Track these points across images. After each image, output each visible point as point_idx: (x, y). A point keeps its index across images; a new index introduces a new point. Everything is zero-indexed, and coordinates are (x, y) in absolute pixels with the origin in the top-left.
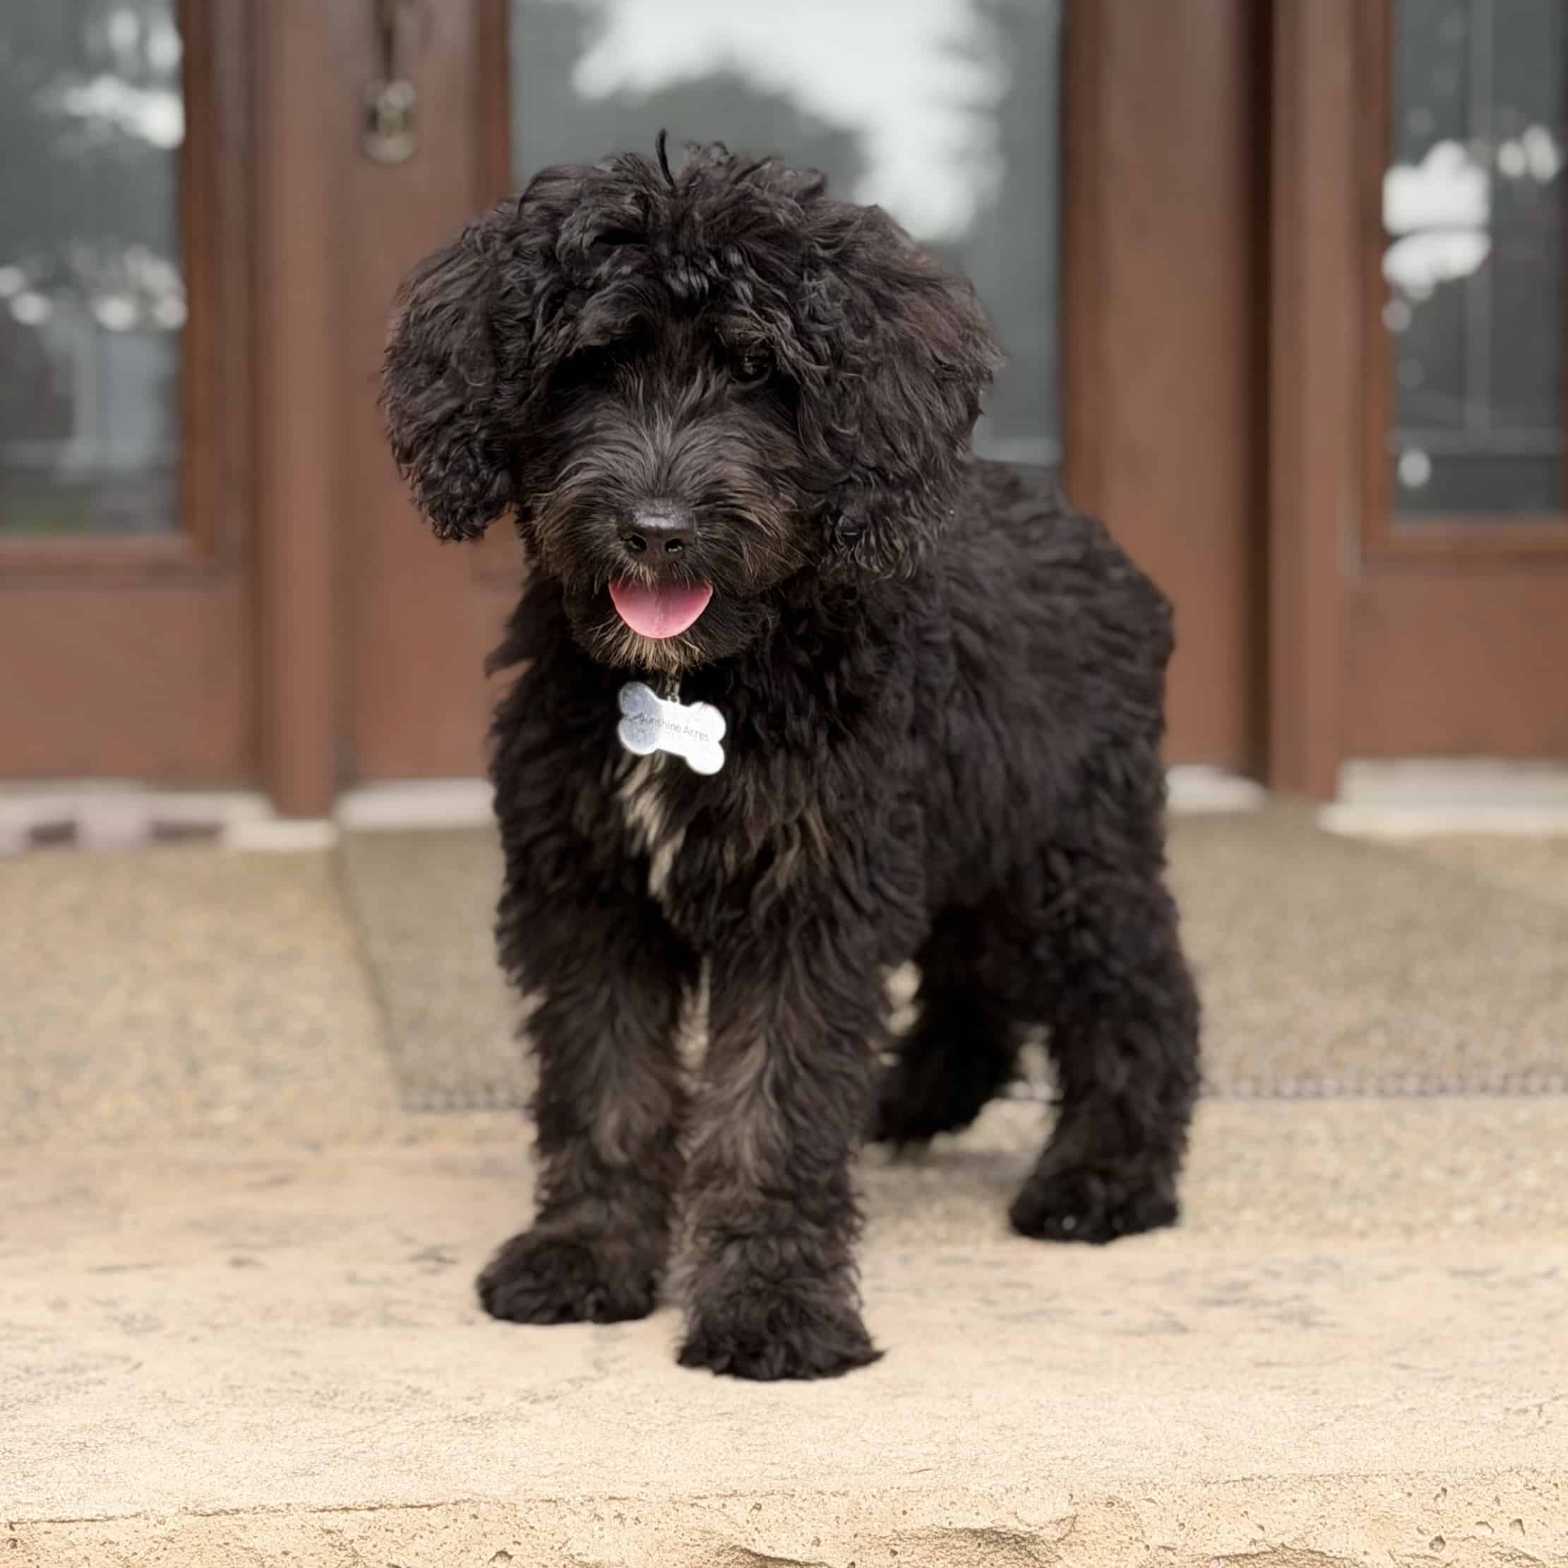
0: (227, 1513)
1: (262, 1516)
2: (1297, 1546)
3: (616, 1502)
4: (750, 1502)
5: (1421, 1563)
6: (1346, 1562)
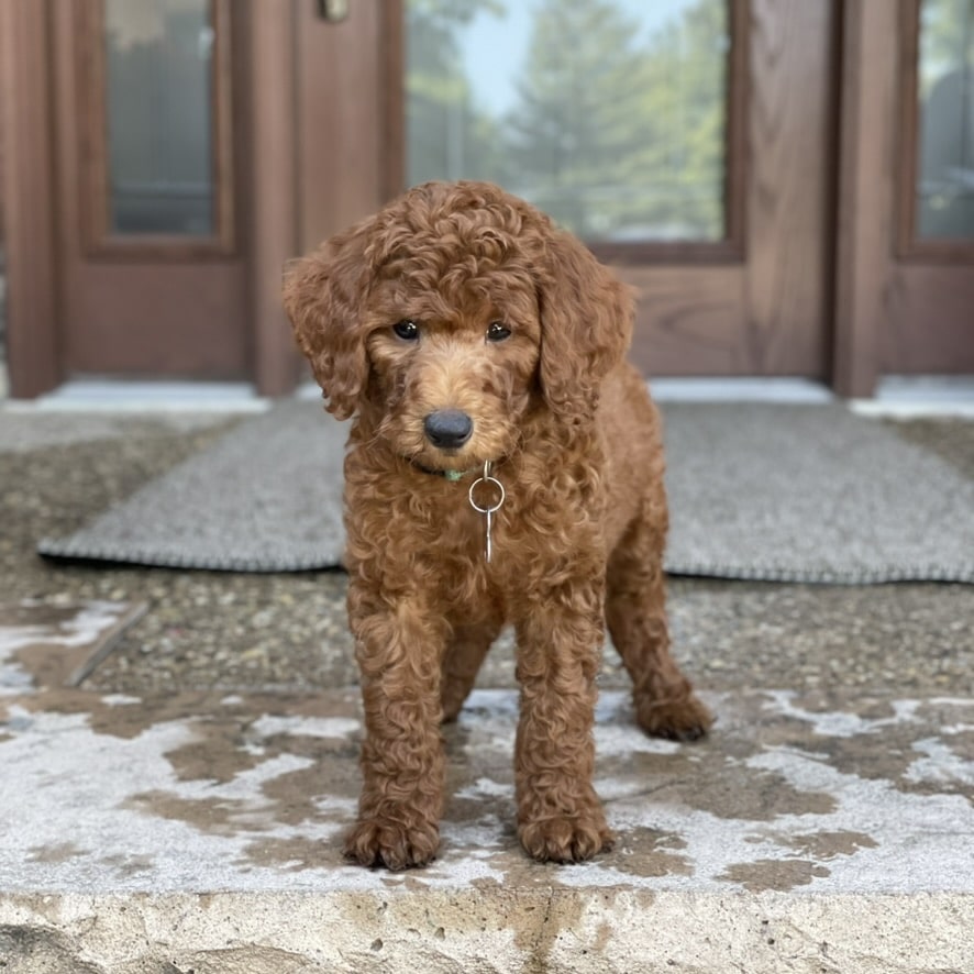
2: (264, 945)
5: (362, 958)
6: (303, 958)
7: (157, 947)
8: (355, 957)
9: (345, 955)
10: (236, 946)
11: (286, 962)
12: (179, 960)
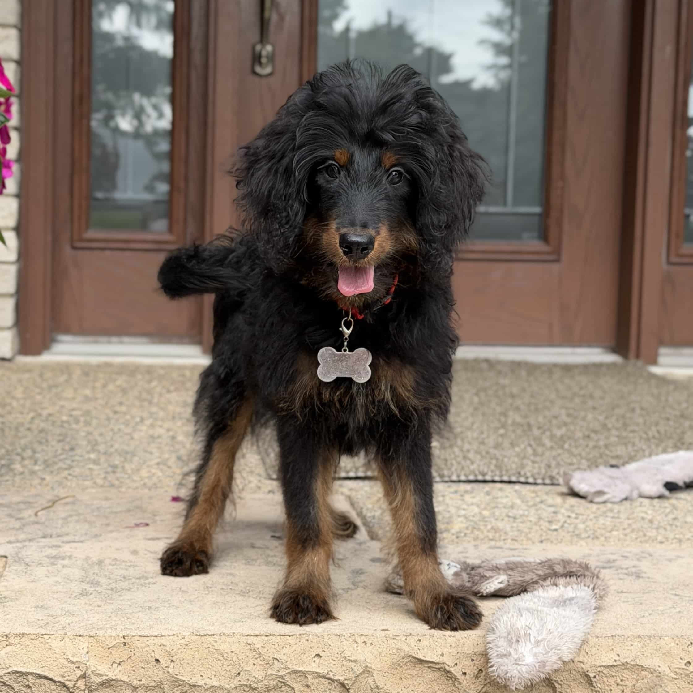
0: (209, 635)
1: (223, 637)
2: (632, 663)
3: (363, 637)
4: (417, 639)
5: (681, 671)
6: (652, 670)
7: (579, 663)
8: (677, 670)
9: (672, 669)
10: (618, 664)
11: (642, 672)
12: (590, 670)
